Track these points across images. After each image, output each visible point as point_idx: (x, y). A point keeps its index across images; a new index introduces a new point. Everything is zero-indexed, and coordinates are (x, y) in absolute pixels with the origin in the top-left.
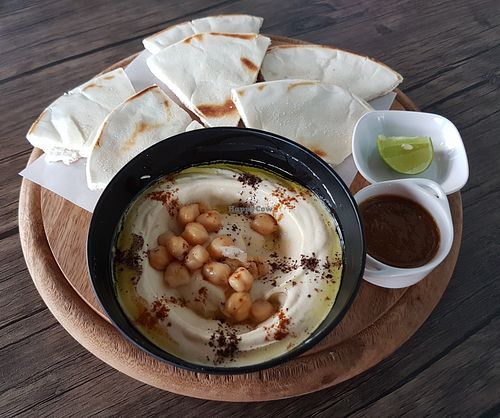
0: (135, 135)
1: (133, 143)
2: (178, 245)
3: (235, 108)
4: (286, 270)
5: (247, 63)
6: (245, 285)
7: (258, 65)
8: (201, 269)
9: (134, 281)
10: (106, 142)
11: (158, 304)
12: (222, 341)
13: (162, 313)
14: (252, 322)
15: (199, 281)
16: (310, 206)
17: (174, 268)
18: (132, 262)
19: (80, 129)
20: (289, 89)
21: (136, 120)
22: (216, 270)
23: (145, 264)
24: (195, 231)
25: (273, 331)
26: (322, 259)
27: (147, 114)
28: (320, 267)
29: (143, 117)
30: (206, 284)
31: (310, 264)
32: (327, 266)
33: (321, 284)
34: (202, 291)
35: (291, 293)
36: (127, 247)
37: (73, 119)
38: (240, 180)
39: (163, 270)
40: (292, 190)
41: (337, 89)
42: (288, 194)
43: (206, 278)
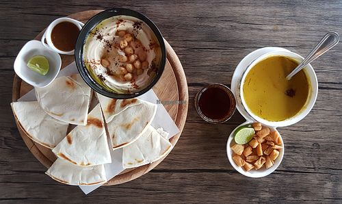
0: (133, 124)
1: (135, 119)
2: (137, 64)
3: (88, 120)
4: (108, 42)
5: (70, 141)
6: (123, 40)
7: (66, 138)
8: (134, 53)
9: (155, 59)
10: (145, 123)
11: (151, 49)
12: (138, 27)
13: (151, 45)
14: (126, 32)
15: (136, 50)
16: (88, 56)
17: (142, 58)
18: (154, 66)
19: (152, 140)
20: (62, 115)
21: (129, 131)
22: (129, 50)
23: (150, 64)
24: (130, 66)
25: (122, 23)
26: (96, 37)
27: (124, 134)
28: (98, 35)
29: (126, 132)
30: (134, 48)
31: (100, 37)
32: (95, 34)
33: (101, 30)
34: (137, 47)
35: (111, 32)
36: (153, 72)
37: (152, 146)
38: (105, 79)
39: (145, 60)
40: (90, 66)
41: (43, 107)
42: (92, 65)
43: (134, 51)
